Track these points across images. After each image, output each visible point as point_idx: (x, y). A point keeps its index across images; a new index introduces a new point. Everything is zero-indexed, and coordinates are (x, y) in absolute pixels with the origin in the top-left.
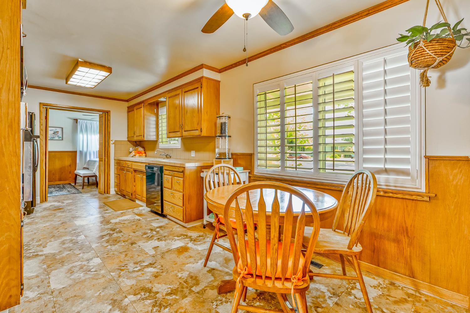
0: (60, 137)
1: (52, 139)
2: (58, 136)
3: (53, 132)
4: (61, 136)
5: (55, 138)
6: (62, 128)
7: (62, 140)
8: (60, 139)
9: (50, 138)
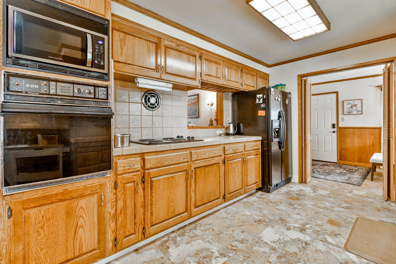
0: (359, 111)
1: (349, 113)
2: (356, 110)
3: (351, 106)
4: (360, 109)
5: (353, 112)
6: (362, 100)
7: (362, 114)
8: (359, 113)
9: (348, 113)
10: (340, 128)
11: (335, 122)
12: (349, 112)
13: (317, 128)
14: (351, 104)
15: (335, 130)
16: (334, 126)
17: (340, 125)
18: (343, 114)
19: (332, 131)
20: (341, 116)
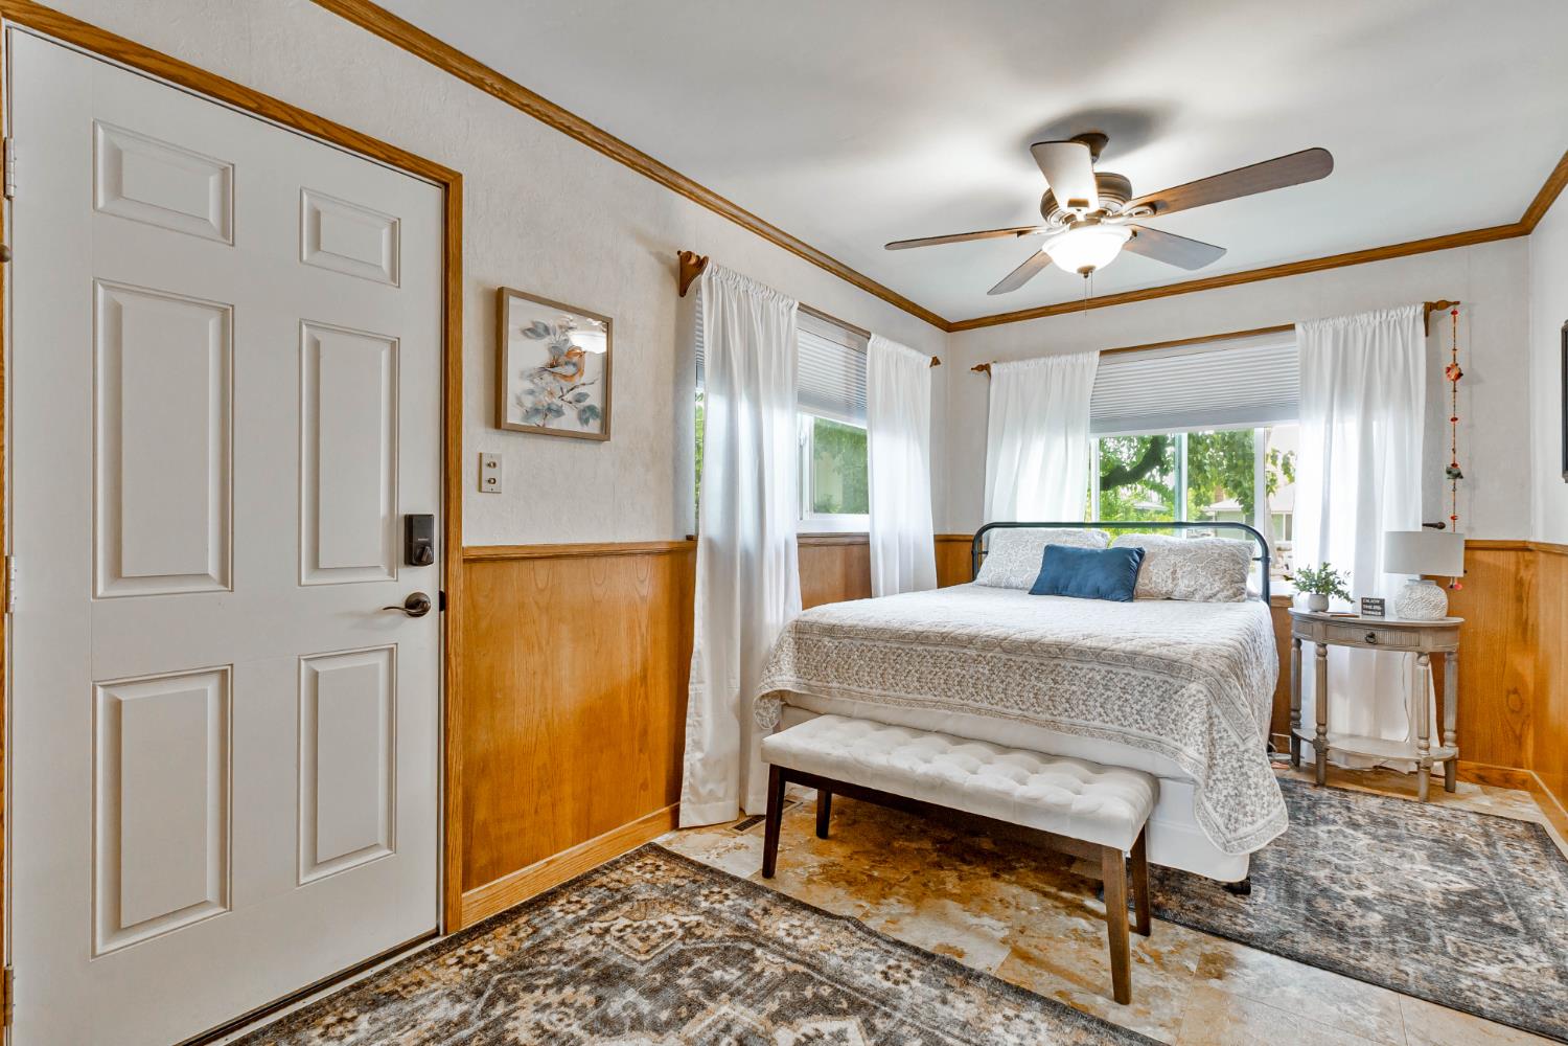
0: (592, 410)
2: (577, 400)
3: (548, 357)
4: (596, 395)
5: (558, 413)
8: (591, 425)
9: (528, 416)
10: (473, 560)
11: (422, 498)
12: (537, 411)
13: (212, 568)
14: (548, 340)
15: (424, 581)
16: (414, 541)
17: (475, 535)
18: (497, 420)
19: (400, 601)
20: (475, 438)
